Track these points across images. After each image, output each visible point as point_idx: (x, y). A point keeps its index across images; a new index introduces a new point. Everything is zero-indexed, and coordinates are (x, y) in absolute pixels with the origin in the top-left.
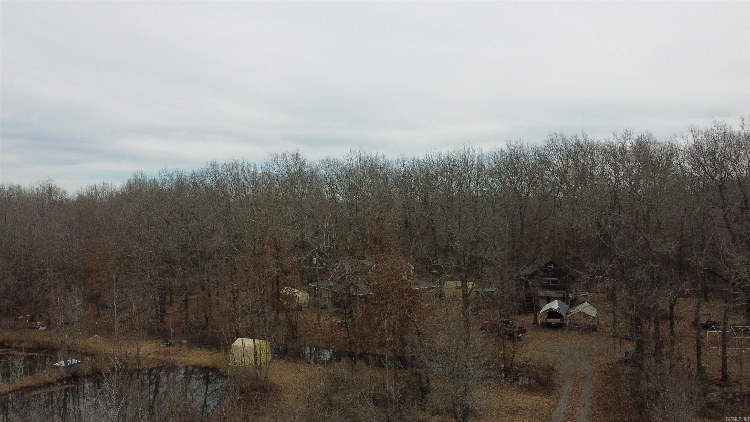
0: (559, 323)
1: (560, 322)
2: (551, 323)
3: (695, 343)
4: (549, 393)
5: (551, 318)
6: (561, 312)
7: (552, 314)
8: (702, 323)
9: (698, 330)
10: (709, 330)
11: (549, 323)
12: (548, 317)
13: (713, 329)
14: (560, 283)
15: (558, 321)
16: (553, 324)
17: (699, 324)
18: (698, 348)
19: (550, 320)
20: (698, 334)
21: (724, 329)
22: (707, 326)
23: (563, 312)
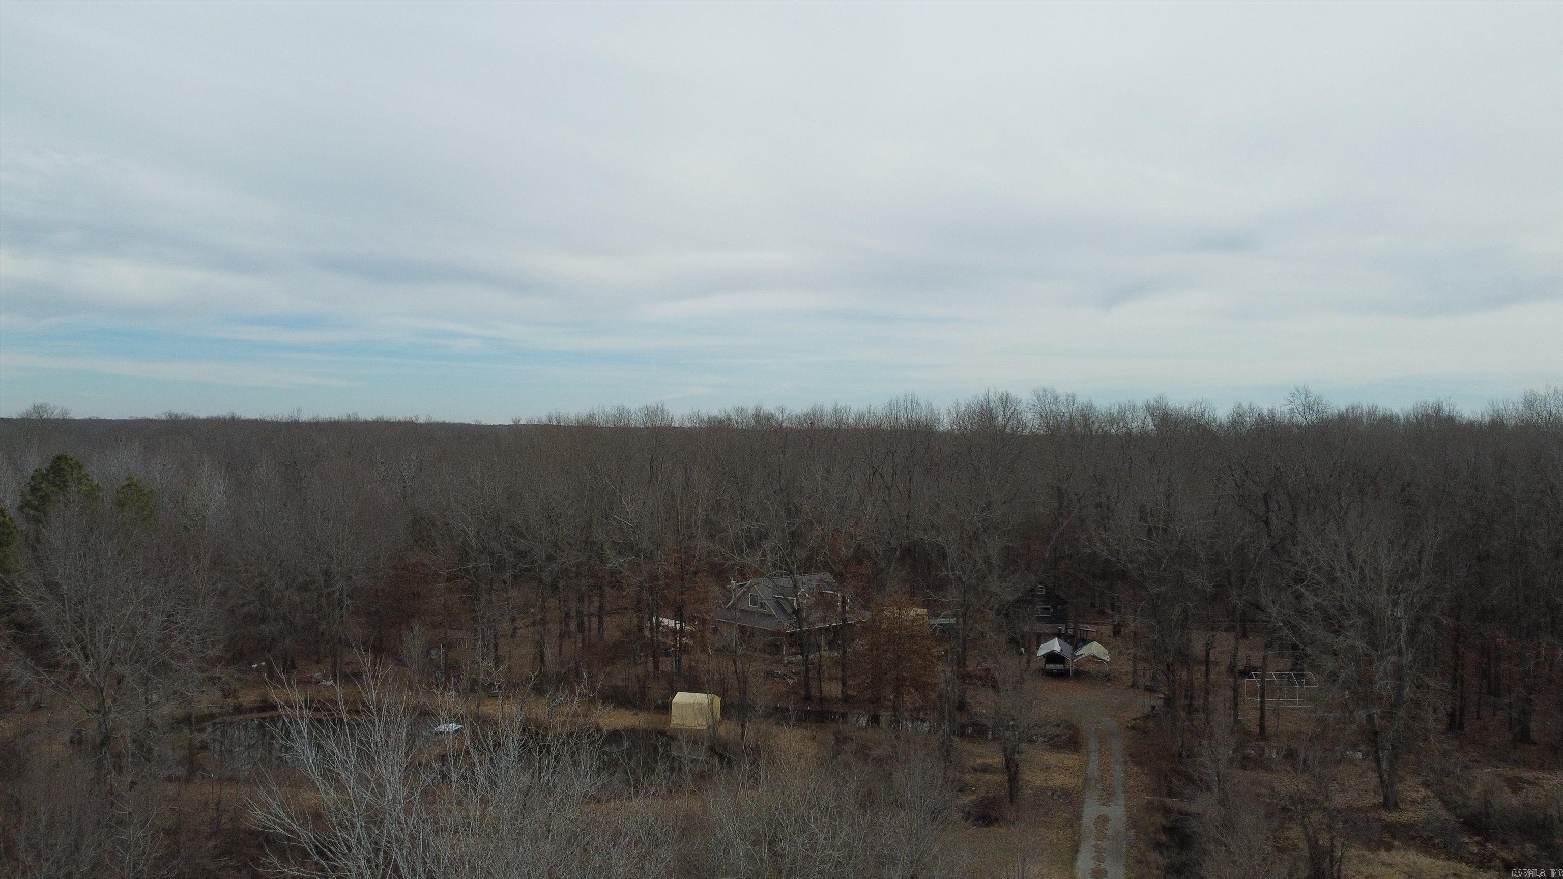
0: (1063, 670)
1: (1063, 668)
2: (1052, 670)
3: (1231, 693)
4: (1077, 751)
5: (1053, 664)
6: (1064, 654)
7: (1052, 657)
8: (1240, 668)
9: (1235, 678)
10: (1248, 678)
11: (1050, 670)
12: (1049, 662)
13: (1251, 677)
14: (1053, 614)
15: (1061, 666)
16: (1054, 671)
17: (1236, 670)
18: (1235, 698)
19: (1050, 666)
20: (1235, 682)
21: (1263, 677)
22: (1245, 673)
23: (1067, 654)
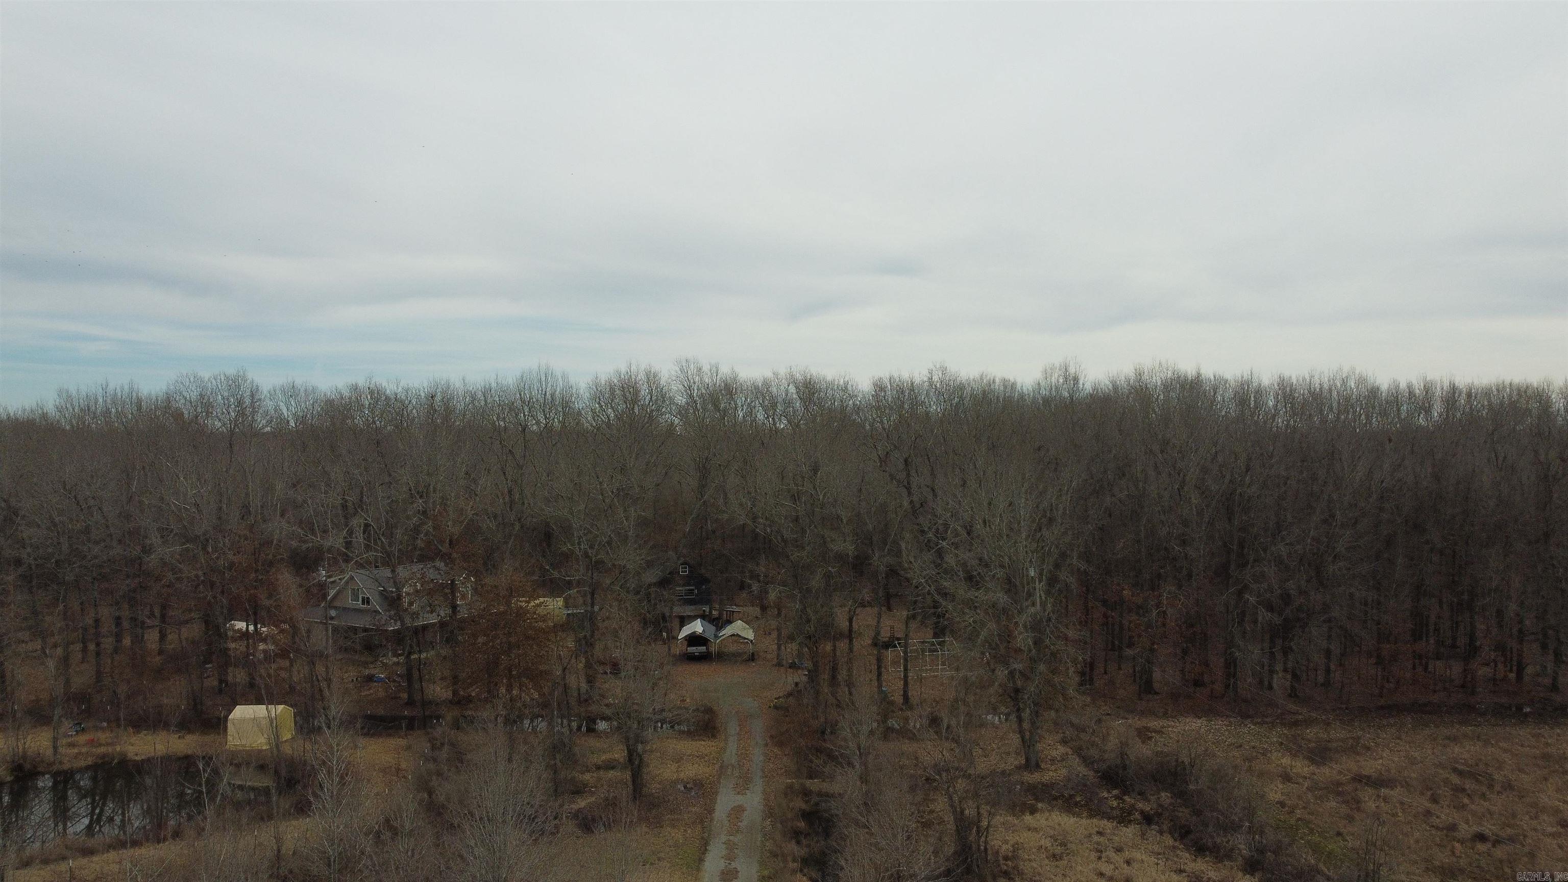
0: (704, 652)
1: (705, 650)
2: (694, 653)
3: (875, 664)
4: (714, 736)
5: (694, 646)
6: (707, 635)
7: (694, 639)
8: (884, 639)
9: (879, 649)
10: (891, 648)
11: (691, 653)
12: (689, 645)
13: (895, 646)
14: (697, 595)
15: (702, 648)
16: (696, 654)
17: (880, 642)
18: (879, 669)
19: (692, 649)
20: (879, 653)
21: (906, 646)
23: (709, 635)
